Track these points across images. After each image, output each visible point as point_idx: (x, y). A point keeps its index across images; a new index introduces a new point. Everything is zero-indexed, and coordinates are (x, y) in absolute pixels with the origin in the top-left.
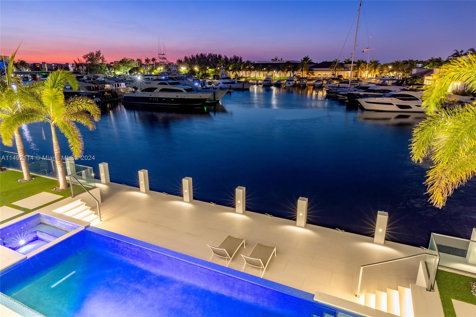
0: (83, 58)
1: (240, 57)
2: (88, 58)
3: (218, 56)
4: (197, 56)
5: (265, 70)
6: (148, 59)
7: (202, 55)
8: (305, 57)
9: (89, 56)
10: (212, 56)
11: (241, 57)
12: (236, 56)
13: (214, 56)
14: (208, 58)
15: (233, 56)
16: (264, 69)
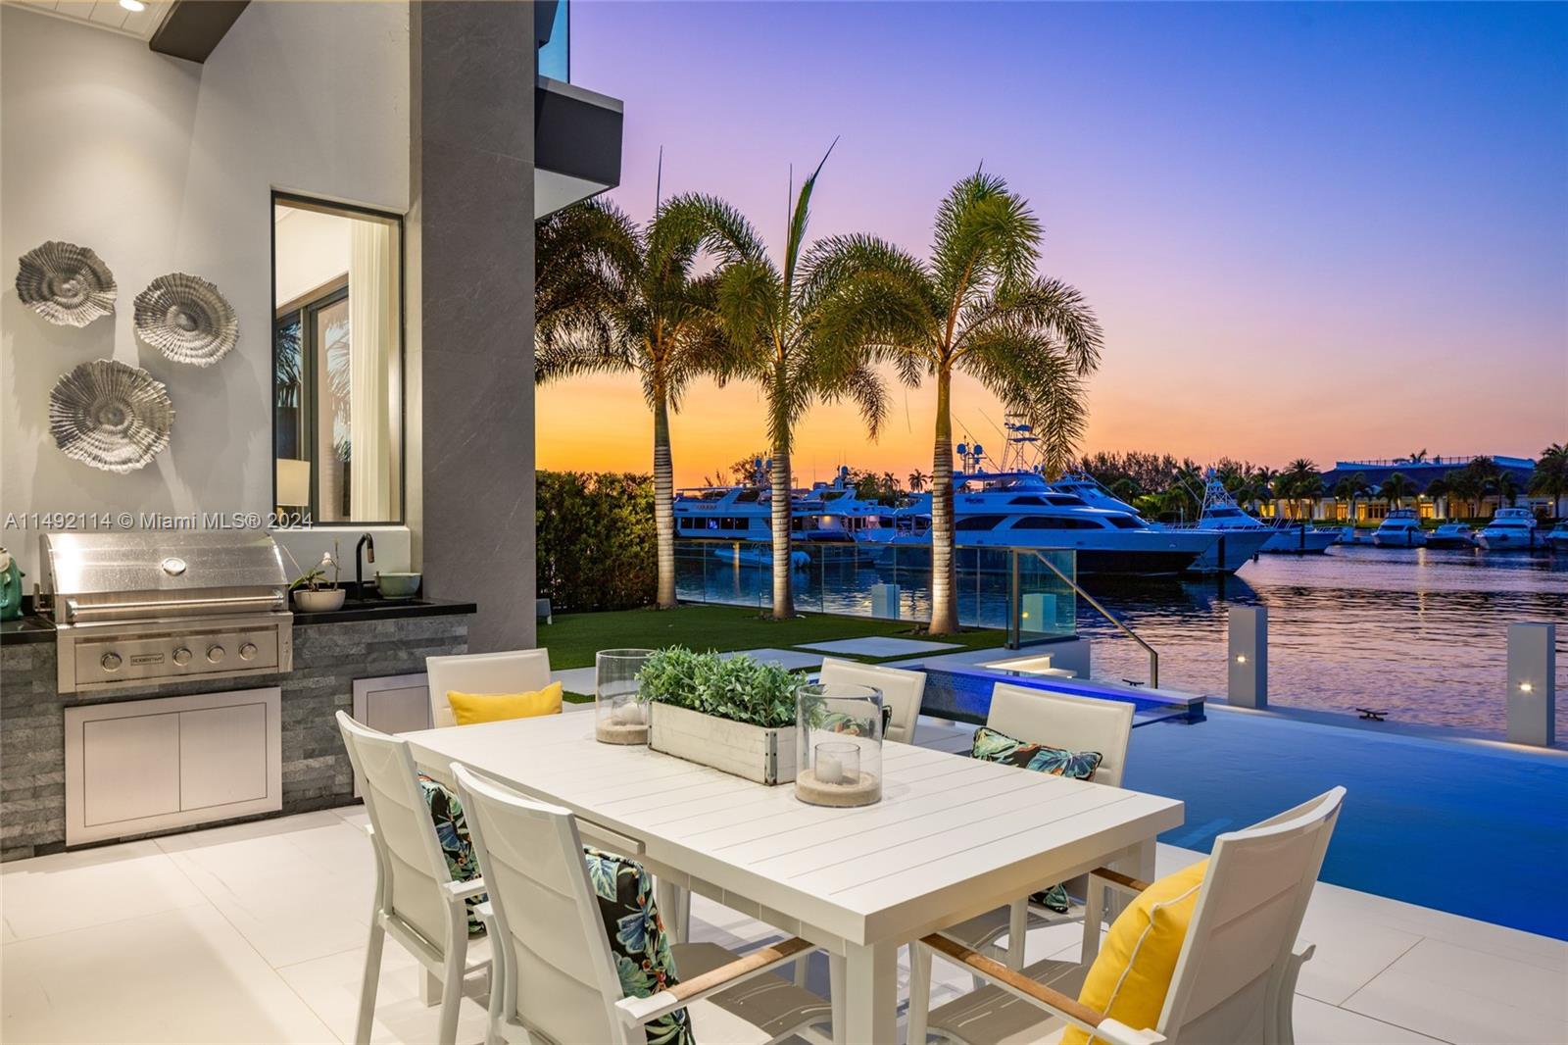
0: (732, 470)
1: (1247, 463)
2: (746, 470)
3: (1161, 460)
4: (1086, 462)
5: (1376, 492)
6: (919, 474)
7: (1102, 459)
8: (1552, 447)
9: (748, 466)
10: (1138, 462)
11: (1251, 465)
12: (1229, 462)
13: (1146, 461)
14: (1124, 468)
15: (1217, 461)
16: (1372, 489)
